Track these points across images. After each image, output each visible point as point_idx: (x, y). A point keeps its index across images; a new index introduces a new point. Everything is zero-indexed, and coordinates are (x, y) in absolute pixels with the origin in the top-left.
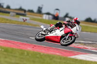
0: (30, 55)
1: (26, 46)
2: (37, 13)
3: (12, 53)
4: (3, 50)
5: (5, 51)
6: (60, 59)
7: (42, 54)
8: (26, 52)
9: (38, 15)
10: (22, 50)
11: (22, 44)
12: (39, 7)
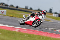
0: (44, 39)
1: (42, 33)
2: (49, 13)
3: (33, 37)
4: (27, 36)
5: (28, 36)
7: (52, 38)
8: (42, 37)
9: (50, 14)
10: (39, 36)
11: (40, 32)
12: (50, 9)
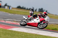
6: (3, 30)
